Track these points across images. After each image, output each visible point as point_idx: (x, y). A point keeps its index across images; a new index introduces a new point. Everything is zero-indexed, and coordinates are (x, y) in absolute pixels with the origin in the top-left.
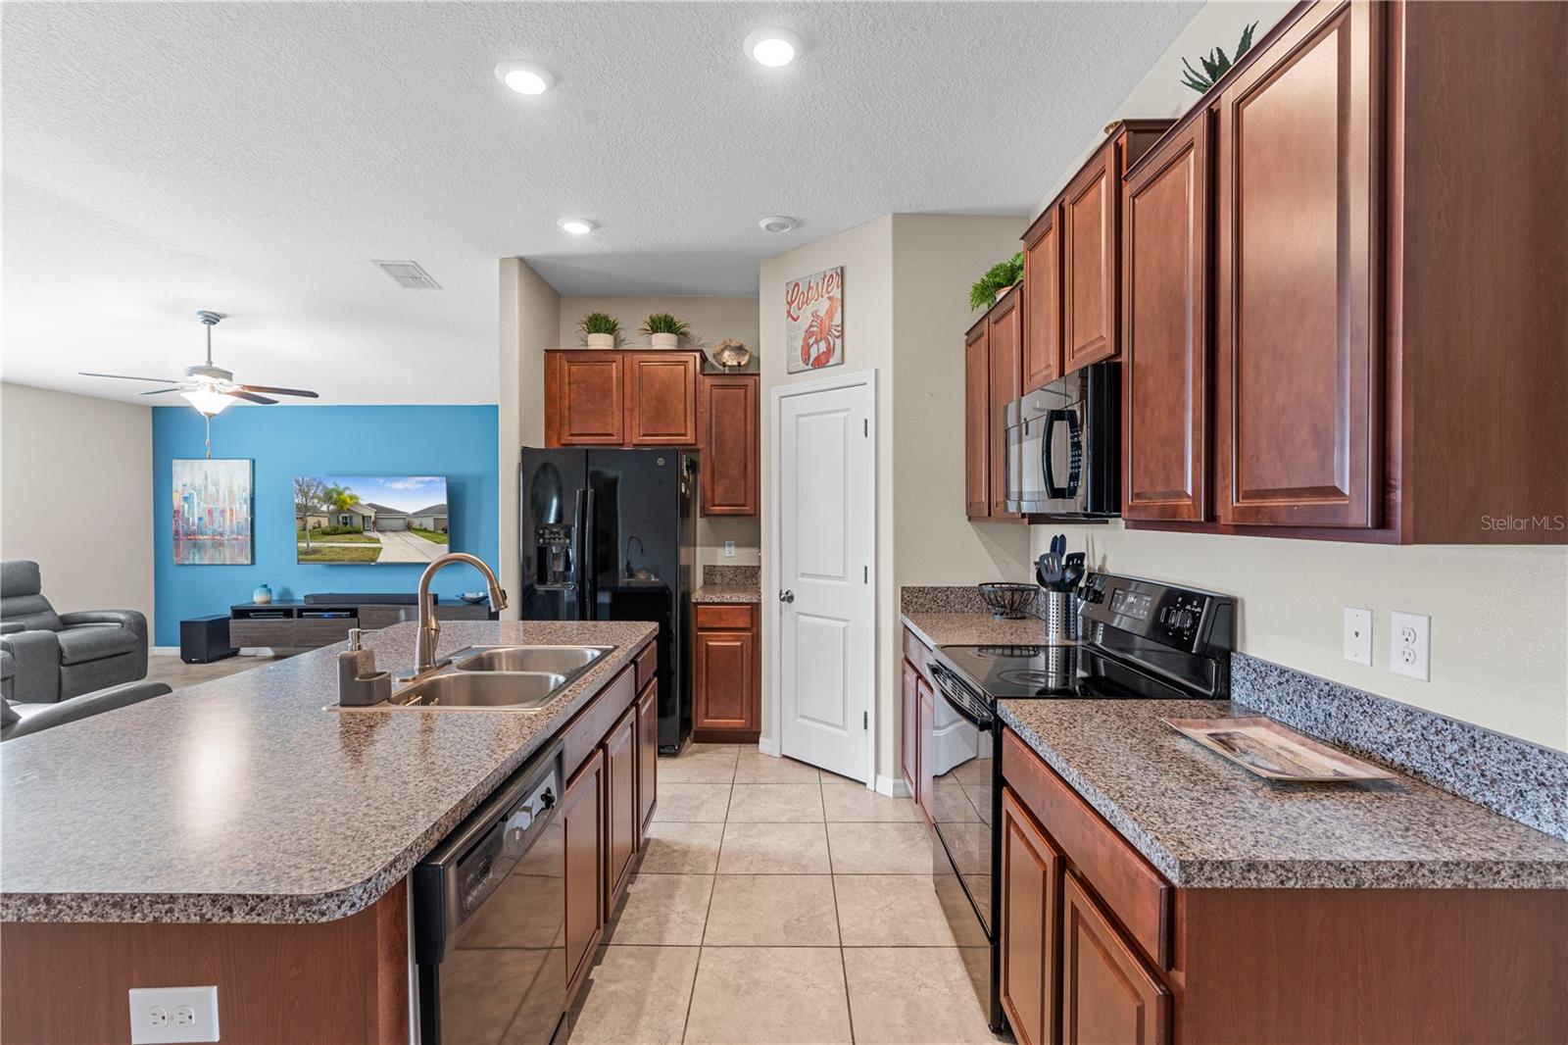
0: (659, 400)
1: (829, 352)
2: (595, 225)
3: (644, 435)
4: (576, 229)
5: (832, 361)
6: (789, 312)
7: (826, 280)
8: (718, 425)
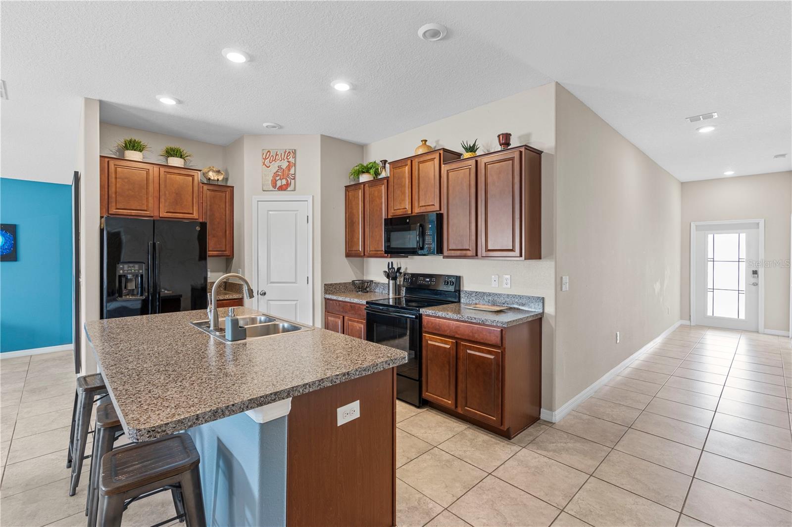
0: (177, 194)
1: (288, 185)
2: (179, 102)
3: (167, 212)
4: (167, 102)
5: (289, 189)
6: (264, 163)
7: (286, 153)
8: (211, 210)
